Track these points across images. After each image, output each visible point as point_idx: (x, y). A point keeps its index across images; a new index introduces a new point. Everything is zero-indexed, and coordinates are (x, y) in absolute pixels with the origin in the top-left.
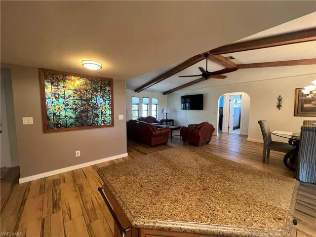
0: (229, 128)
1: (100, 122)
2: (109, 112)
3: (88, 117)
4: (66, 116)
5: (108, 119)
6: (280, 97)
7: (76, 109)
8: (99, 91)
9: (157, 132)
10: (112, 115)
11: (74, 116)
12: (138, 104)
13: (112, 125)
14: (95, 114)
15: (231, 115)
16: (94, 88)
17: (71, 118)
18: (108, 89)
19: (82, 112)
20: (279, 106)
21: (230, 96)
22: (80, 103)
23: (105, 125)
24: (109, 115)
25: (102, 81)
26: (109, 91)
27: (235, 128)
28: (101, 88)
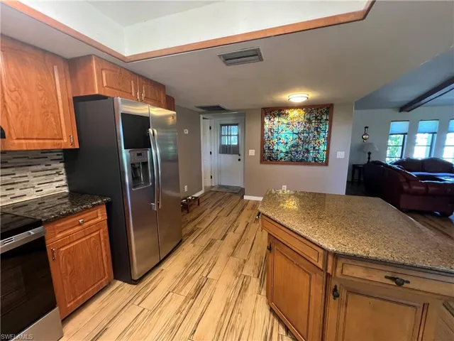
1: (310, 159)
2: (323, 147)
3: (297, 152)
4: (277, 150)
5: (322, 156)
7: (287, 143)
8: (314, 121)
9: (415, 187)
10: (328, 151)
11: (284, 150)
12: (405, 134)
13: (326, 164)
14: (306, 149)
16: (307, 119)
17: (281, 152)
18: (325, 118)
19: (293, 146)
22: (291, 138)
23: (316, 162)
24: (324, 151)
25: (318, 109)
26: (326, 120)
28: (316, 117)
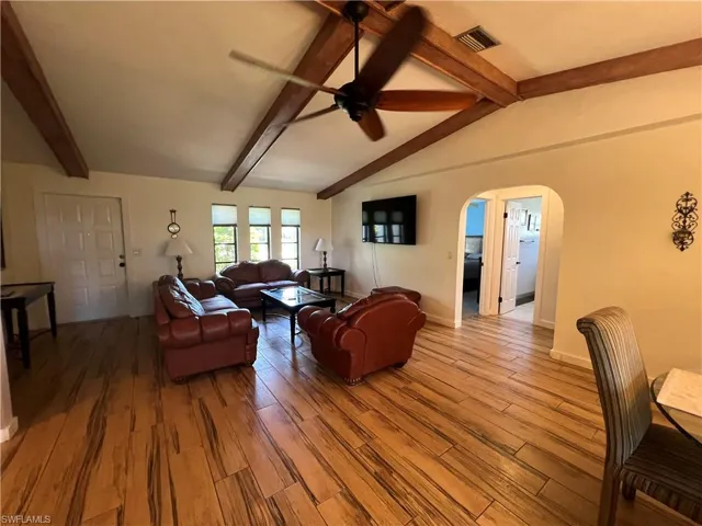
0: (500, 300)
6: (687, 197)
12: (234, 226)
15: (510, 261)
20: (681, 238)
21: (506, 202)
27: (521, 301)
